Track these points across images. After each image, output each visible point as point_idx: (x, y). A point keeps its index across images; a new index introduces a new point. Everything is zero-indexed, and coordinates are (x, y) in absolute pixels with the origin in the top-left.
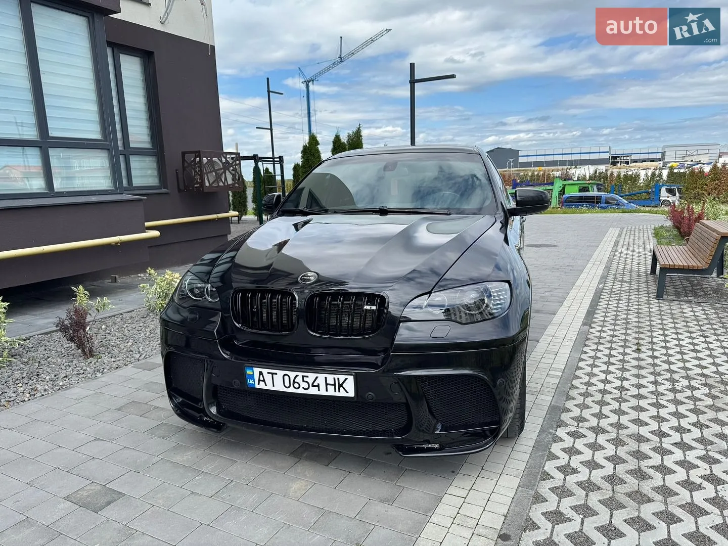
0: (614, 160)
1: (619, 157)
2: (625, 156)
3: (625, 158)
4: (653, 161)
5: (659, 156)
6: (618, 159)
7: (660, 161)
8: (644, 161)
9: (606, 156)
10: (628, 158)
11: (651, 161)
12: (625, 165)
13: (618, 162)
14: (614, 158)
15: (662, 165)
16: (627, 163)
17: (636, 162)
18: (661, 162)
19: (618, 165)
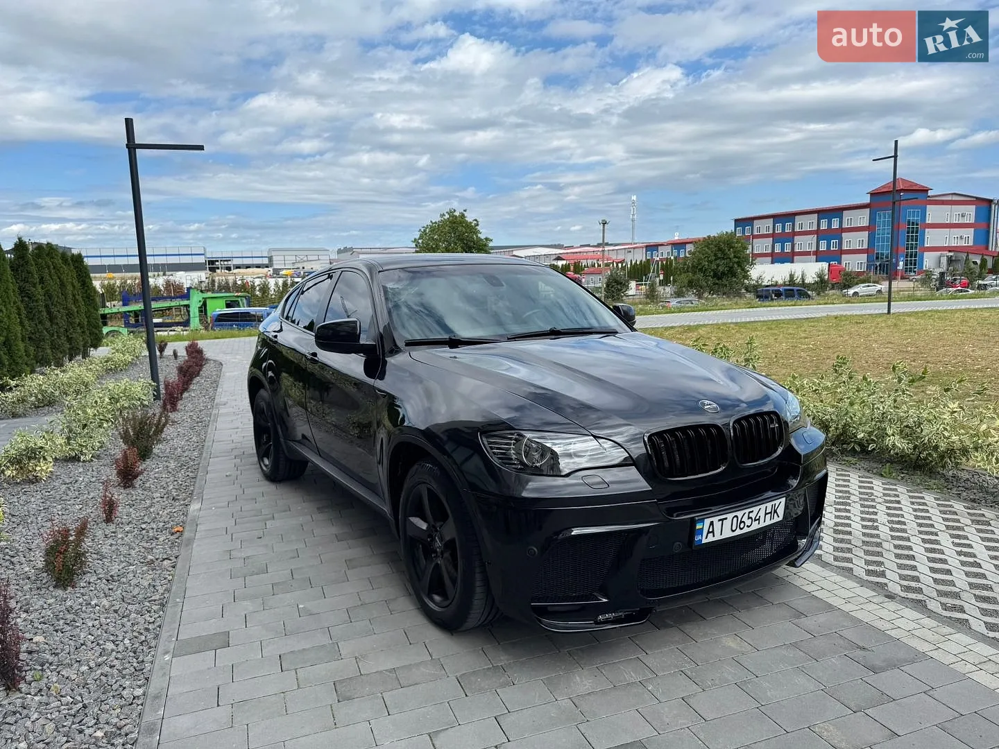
0: (212, 265)
1: (218, 261)
2: (224, 261)
3: (226, 263)
4: (259, 267)
5: (266, 261)
6: (217, 263)
7: (267, 267)
8: (248, 267)
9: (201, 260)
10: (230, 263)
11: (257, 267)
12: (227, 271)
13: (218, 268)
14: (211, 262)
15: (272, 272)
16: (229, 269)
17: (239, 268)
18: (271, 269)
19: (218, 271)
